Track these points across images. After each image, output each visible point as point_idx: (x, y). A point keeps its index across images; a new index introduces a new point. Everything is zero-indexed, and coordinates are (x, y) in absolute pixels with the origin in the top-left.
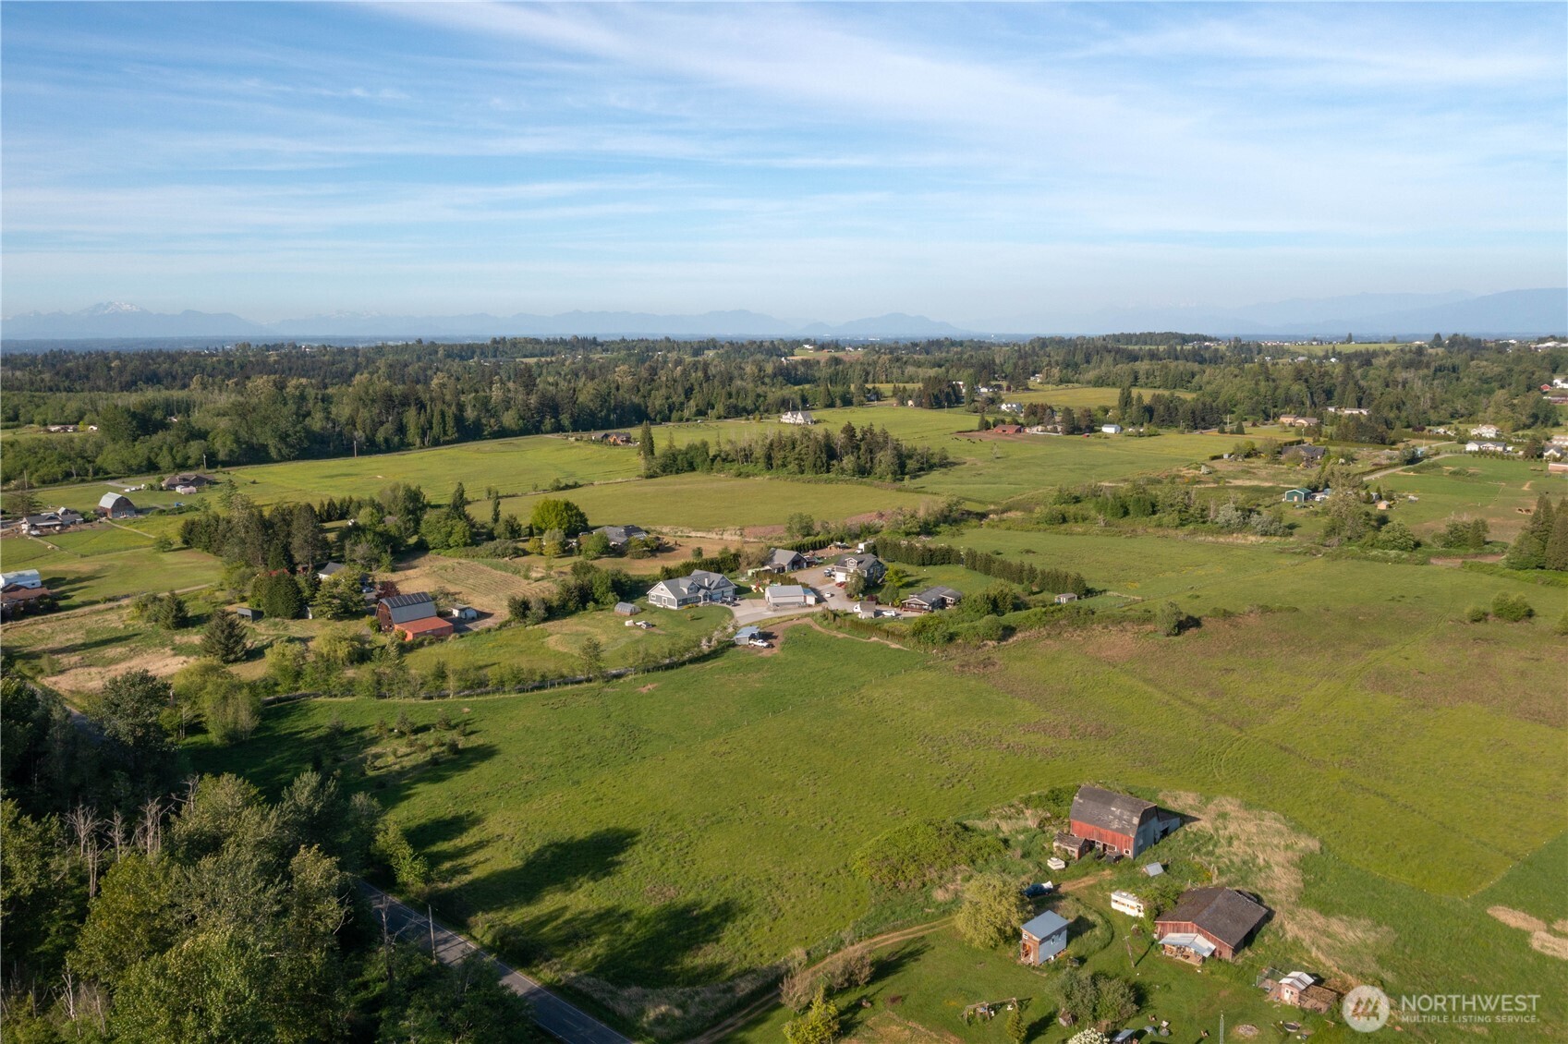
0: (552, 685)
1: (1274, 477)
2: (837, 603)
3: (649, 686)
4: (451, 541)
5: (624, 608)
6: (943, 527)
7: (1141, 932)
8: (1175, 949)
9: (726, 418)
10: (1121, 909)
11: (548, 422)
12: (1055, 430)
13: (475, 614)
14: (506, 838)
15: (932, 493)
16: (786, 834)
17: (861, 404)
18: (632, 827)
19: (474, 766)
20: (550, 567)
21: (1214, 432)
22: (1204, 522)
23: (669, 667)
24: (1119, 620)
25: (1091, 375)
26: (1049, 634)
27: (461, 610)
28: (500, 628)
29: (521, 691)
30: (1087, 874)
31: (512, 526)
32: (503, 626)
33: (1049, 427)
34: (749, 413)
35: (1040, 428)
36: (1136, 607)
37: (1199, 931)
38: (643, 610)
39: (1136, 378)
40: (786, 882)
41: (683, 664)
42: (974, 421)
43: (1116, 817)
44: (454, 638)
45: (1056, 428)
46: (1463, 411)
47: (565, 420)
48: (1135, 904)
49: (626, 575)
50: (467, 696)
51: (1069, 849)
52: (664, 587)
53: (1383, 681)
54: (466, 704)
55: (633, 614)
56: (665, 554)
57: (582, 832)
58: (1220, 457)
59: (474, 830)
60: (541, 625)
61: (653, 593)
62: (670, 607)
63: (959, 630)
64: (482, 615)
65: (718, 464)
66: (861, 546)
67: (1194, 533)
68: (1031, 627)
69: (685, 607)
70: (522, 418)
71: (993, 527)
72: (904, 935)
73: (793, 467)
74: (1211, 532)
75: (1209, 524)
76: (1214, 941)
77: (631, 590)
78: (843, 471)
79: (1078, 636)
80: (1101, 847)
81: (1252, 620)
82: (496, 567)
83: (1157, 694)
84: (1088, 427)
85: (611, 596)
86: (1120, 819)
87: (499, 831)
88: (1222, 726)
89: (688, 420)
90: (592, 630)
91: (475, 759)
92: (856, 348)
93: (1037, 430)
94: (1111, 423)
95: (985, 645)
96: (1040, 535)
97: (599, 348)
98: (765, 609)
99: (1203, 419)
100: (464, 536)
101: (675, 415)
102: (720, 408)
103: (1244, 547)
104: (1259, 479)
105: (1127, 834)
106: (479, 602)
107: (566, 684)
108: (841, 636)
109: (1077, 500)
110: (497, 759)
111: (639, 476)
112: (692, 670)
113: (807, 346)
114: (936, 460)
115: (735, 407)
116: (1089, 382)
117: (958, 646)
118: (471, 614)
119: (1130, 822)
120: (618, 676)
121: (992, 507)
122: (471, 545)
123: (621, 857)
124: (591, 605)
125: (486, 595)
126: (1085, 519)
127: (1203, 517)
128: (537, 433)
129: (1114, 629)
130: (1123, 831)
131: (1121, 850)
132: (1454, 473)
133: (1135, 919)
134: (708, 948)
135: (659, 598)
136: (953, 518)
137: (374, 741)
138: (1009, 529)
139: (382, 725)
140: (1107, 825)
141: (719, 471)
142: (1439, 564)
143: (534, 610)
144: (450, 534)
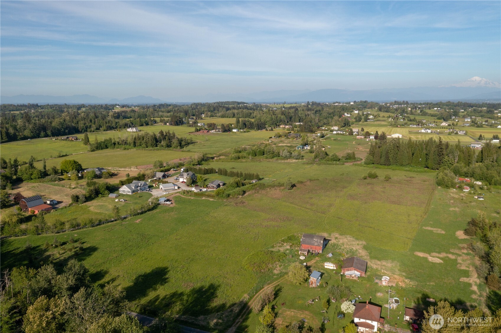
0: (103, 223)
1: (289, 143)
2: (185, 188)
3: (139, 220)
4: (32, 177)
5: (112, 196)
6: (203, 162)
7: (337, 273)
8: (349, 276)
9: (107, 130)
10: (328, 267)
11: (42, 134)
12: (219, 131)
13: (57, 202)
14: (121, 276)
15: (194, 152)
16: (217, 261)
17: (152, 125)
18: (164, 266)
19: (92, 254)
20: (78, 184)
21: (264, 130)
22: (279, 157)
23: (142, 213)
24: (273, 186)
25: (220, 114)
26: (255, 192)
27: (51, 201)
28: (69, 206)
29: (93, 226)
30: (312, 260)
31: (55, 170)
32: (70, 205)
33: (217, 130)
34: (114, 128)
35: (214, 131)
36: (275, 182)
37: (355, 270)
38: (119, 196)
39: (234, 115)
40: (226, 276)
41: (146, 212)
42: (193, 129)
43: (316, 242)
44: (54, 211)
45: (219, 130)
46: (326, 123)
47: (49, 132)
48: (332, 265)
49: (110, 184)
50: (73, 230)
51: (304, 253)
52: (126, 187)
53: (352, 197)
54: (75, 233)
55: (116, 197)
56: (115, 176)
57: (148, 270)
58: (271, 138)
59: (107, 275)
60: (84, 204)
61: (121, 189)
62: (128, 194)
63: (230, 193)
64: (59, 202)
65: (117, 146)
66: (182, 170)
67: (277, 160)
68: (250, 190)
69: (134, 193)
70: (32, 132)
71: (217, 161)
72: (273, 285)
73: (144, 145)
74: (282, 159)
75: (280, 157)
76: (359, 272)
77: (113, 189)
78: (162, 146)
79: (264, 192)
80: (311, 251)
81: (308, 183)
82: (55, 185)
83: (296, 207)
84: (228, 130)
85: (106, 192)
86: (317, 242)
87: (117, 274)
88: (319, 214)
89: (93, 132)
90: (104, 204)
91: (91, 252)
92: (135, 107)
93: (213, 131)
94: (234, 128)
95: (239, 197)
96: (233, 163)
97: (39, 107)
98: (162, 192)
99: (261, 127)
100: (38, 175)
101: (89, 130)
102: (104, 127)
103: (293, 163)
104: (286, 143)
105: (320, 246)
106: (56, 198)
107: (108, 222)
108: (192, 198)
109: (240, 152)
110: (99, 250)
111: (88, 151)
112: (150, 214)
113: (117, 106)
114: (189, 141)
115: (110, 126)
116: (219, 117)
117: (231, 198)
118: (55, 202)
119: (320, 242)
120: (125, 218)
121: (215, 155)
122: (41, 178)
123: (167, 276)
124: (100, 195)
125: (56, 195)
126: (245, 157)
127: (278, 155)
128: (39, 138)
129: (273, 189)
130: (318, 245)
131: (318, 251)
132: (335, 140)
133: (333, 270)
134: (215, 299)
135: (124, 191)
136: (205, 159)
137: (46, 250)
138: (223, 162)
139: (47, 244)
140: (313, 244)
141: (118, 148)
142: (347, 164)
143: (81, 198)
144: (32, 174)
